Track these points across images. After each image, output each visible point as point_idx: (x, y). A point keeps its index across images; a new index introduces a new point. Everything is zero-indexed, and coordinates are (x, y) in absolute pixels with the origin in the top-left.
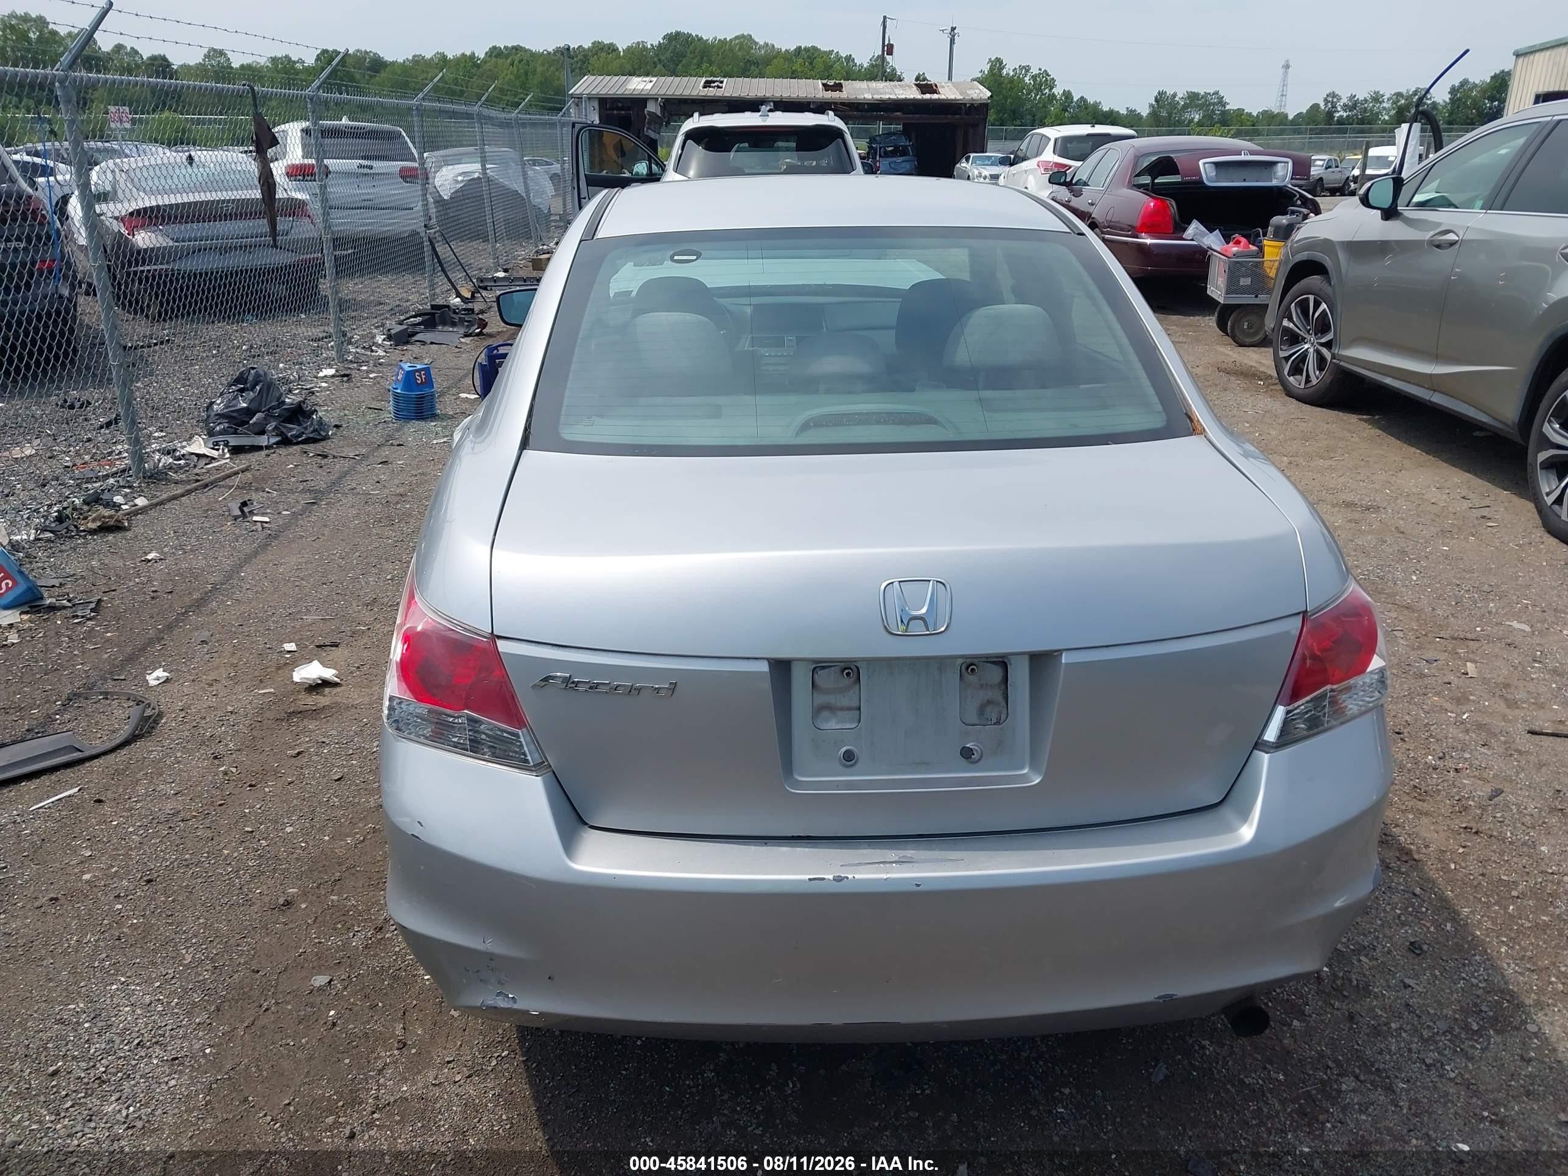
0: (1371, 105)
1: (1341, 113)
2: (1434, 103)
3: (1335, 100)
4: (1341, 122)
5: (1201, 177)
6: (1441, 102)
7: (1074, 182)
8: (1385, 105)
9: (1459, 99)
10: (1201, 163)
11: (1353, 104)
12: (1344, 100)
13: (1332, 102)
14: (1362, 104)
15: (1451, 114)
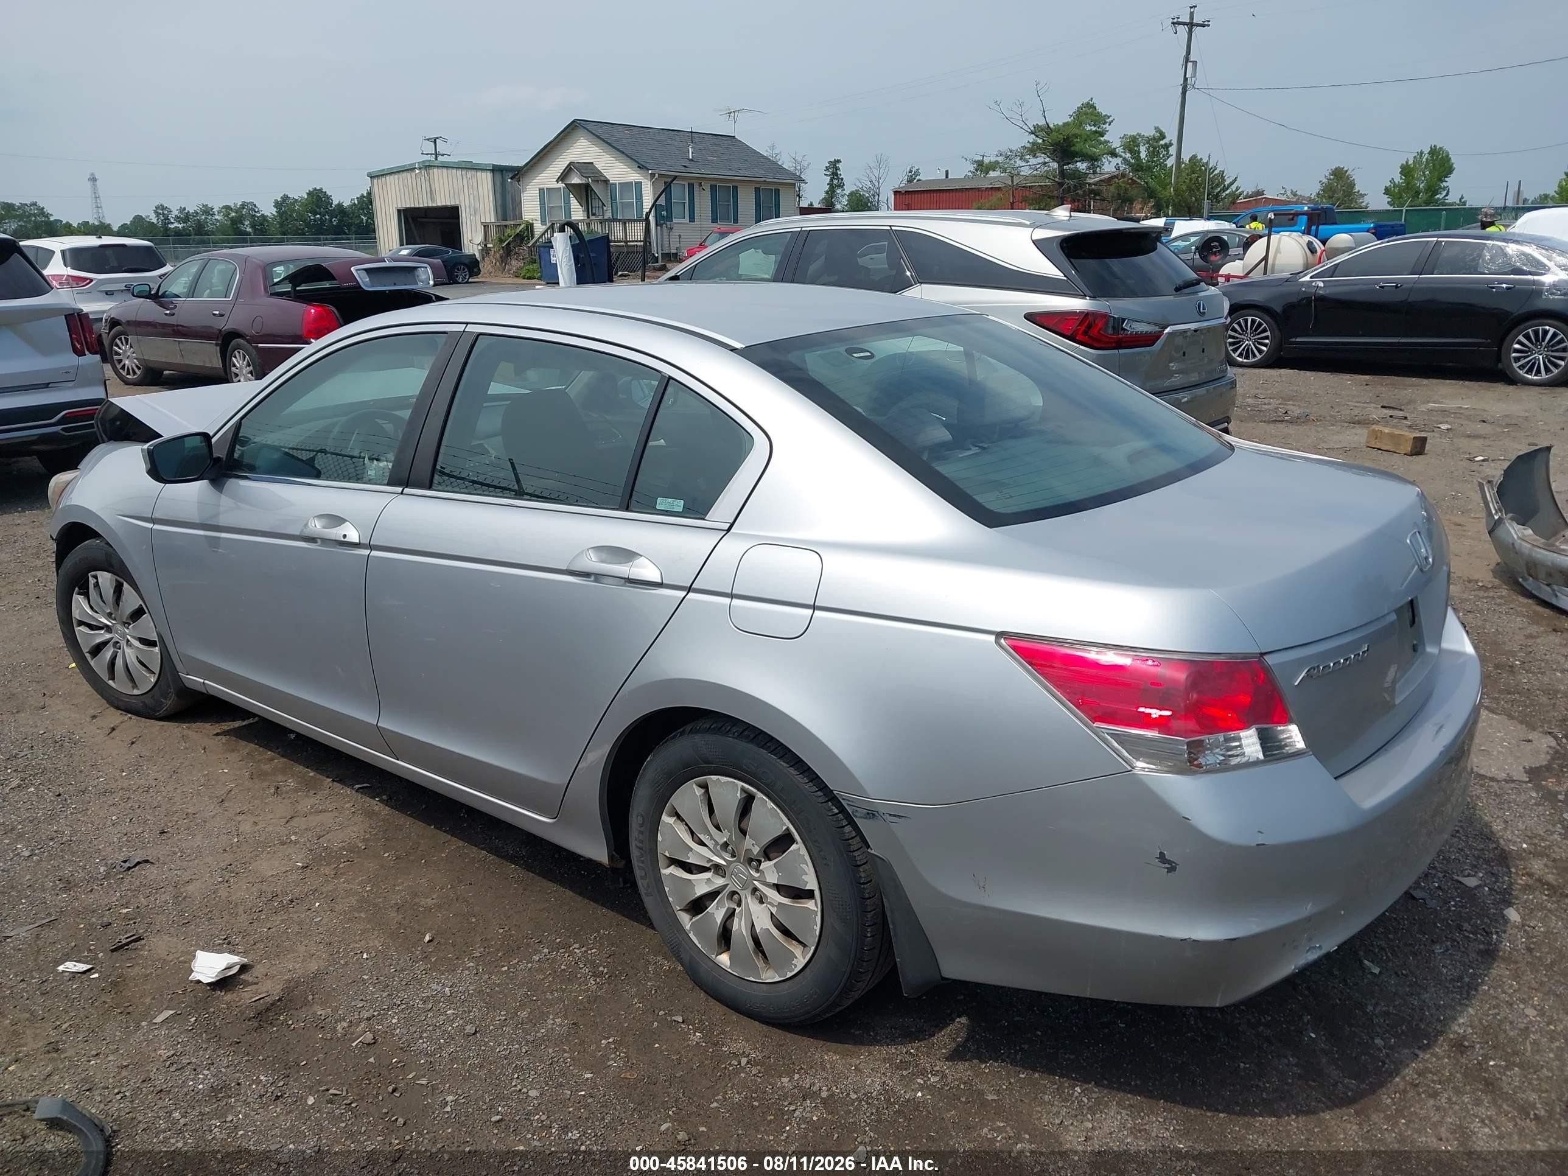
0: (203, 217)
1: (176, 225)
2: (263, 215)
3: (166, 212)
4: (177, 233)
5: (358, 283)
6: (269, 215)
7: (160, 294)
8: (217, 217)
9: (285, 212)
10: (352, 269)
11: (185, 217)
12: (175, 213)
13: (164, 214)
14: (194, 216)
15: (282, 225)
